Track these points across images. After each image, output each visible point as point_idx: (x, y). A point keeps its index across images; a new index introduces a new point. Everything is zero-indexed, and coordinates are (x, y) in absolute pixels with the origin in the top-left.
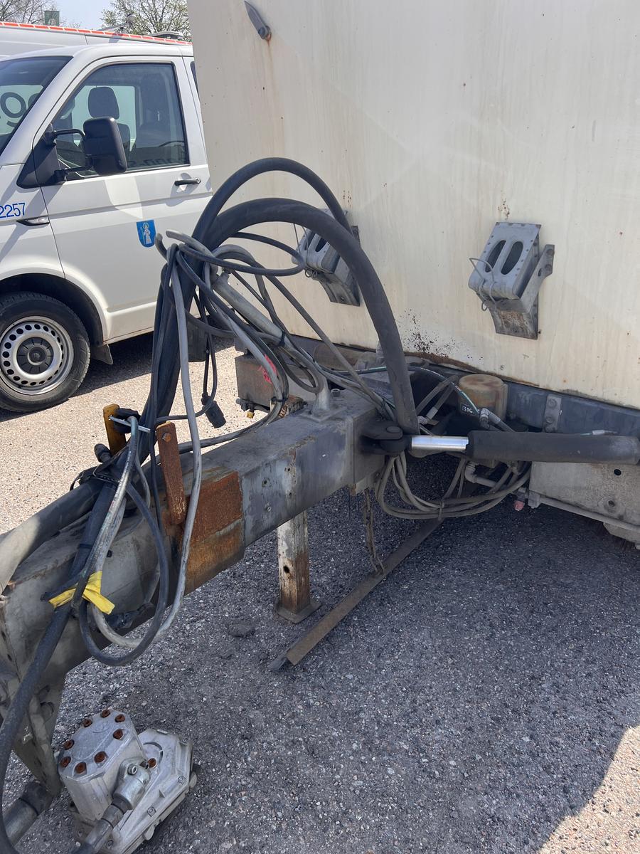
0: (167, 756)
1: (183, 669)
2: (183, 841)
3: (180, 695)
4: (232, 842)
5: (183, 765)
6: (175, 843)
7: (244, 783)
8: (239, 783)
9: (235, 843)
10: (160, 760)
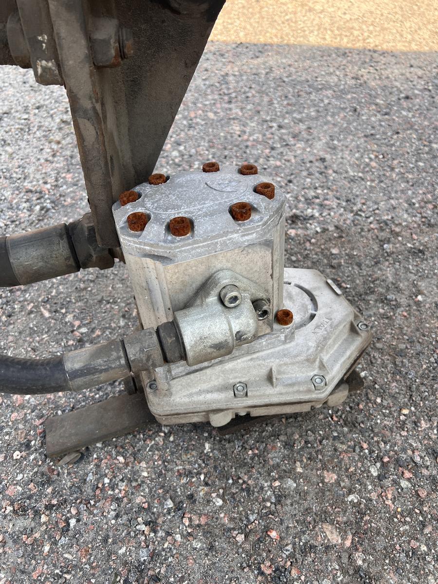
0: (318, 327)
1: (409, 245)
2: (271, 463)
3: (388, 272)
4: (344, 539)
5: (336, 361)
6: (259, 456)
7: (417, 459)
8: (410, 452)
9: (348, 543)
10: (302, 325)
